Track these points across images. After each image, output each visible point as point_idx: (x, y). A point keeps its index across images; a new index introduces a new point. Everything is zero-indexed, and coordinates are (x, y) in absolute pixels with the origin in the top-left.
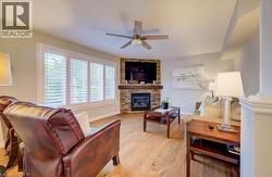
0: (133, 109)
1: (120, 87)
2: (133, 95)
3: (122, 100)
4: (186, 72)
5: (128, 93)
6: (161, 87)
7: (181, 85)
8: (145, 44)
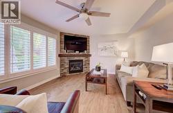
0: (70, 72)
1: (60, 56)
2: (70, 61)
3: (62, 66)
4: (107, 45)
5: (67, 60)
6: (90, 55)
7: (104, 53)
8: (88, 22)
